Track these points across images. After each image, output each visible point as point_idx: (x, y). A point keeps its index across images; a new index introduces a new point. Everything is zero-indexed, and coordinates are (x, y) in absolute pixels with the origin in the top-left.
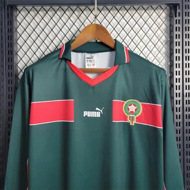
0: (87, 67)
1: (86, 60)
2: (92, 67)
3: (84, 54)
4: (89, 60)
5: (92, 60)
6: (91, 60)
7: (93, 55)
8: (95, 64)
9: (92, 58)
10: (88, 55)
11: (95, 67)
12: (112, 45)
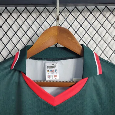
0: (47, 79)
1: (47, 70)
2: (54, 79)
3: (44, 62)
4: (49, 69)
5: (54, 69)
6: (52, 69)
7: (54, 63)
8: (58, 75)
9: (54, 67)
10: (48, 63)
11: (58, 79)
12: (78, 51)
